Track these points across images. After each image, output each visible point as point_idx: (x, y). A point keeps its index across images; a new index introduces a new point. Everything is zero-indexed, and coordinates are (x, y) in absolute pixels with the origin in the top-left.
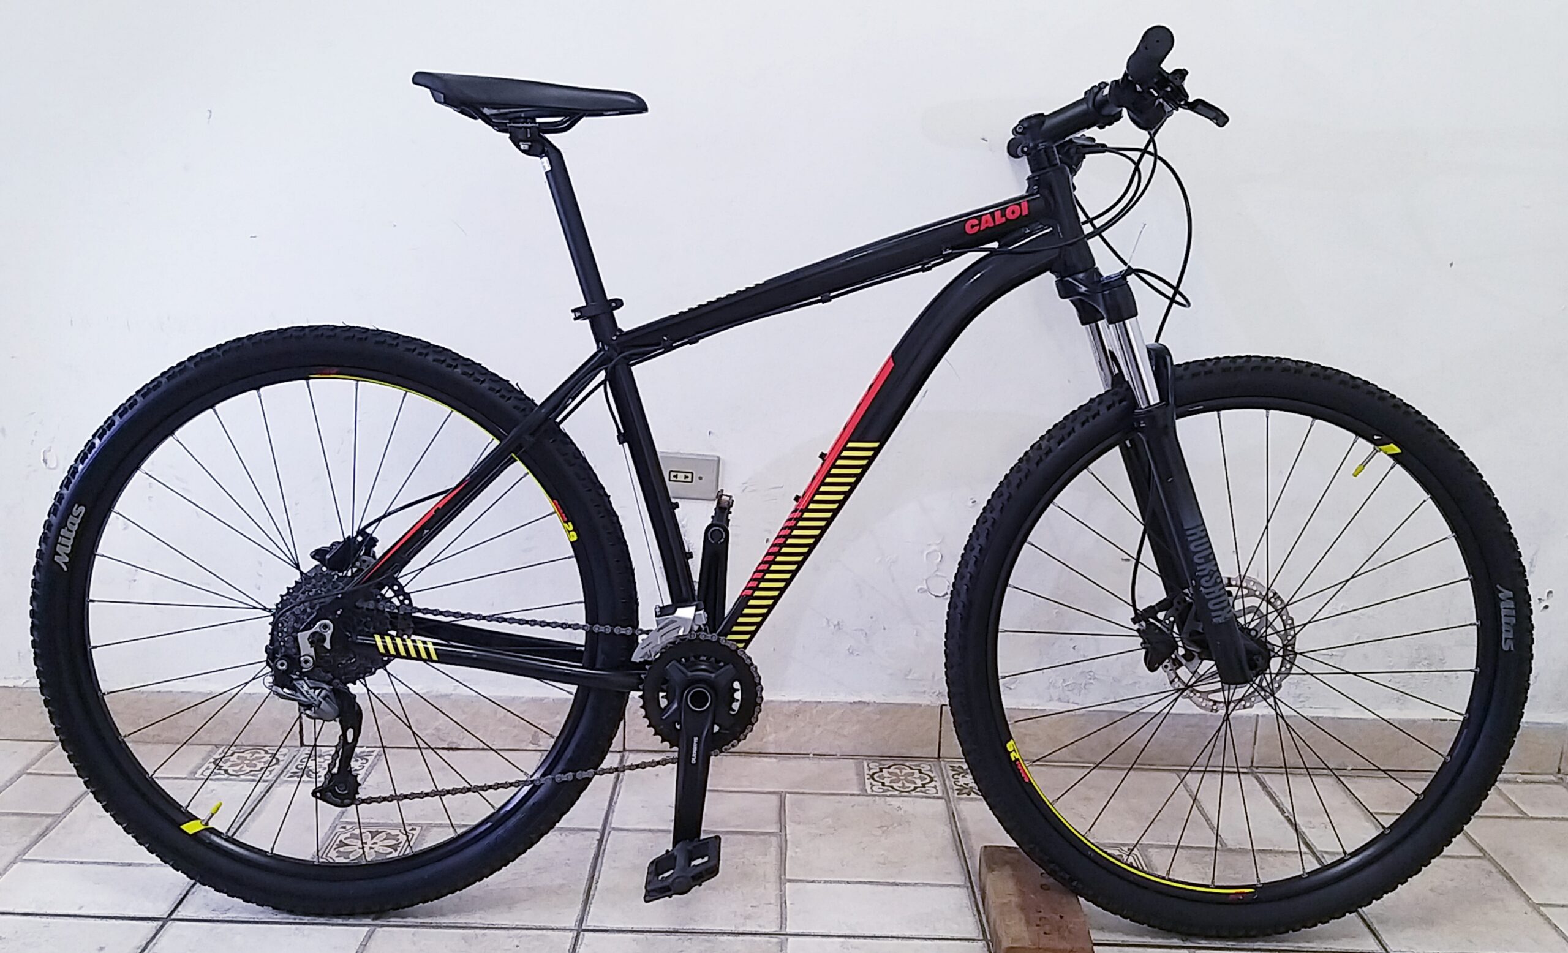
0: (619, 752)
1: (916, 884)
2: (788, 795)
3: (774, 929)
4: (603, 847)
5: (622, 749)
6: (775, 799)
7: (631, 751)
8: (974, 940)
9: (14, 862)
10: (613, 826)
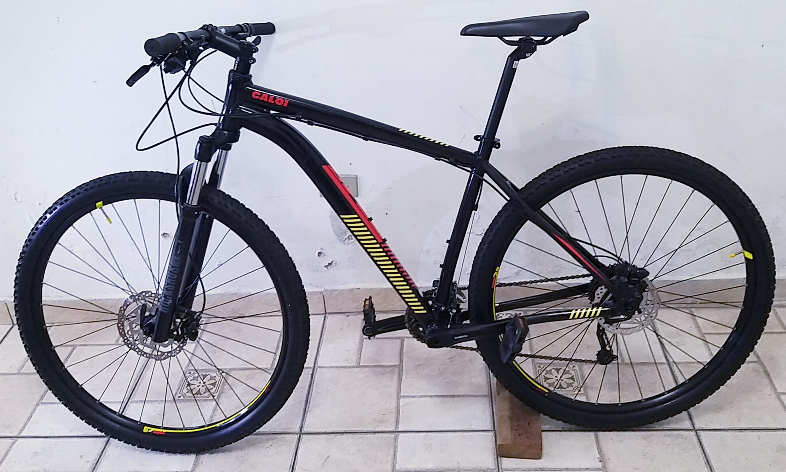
0: (323, 314)
1: (464, 395)
2: (405, 339)
3: (392, 429)
4: (313, 380)
5: (324, 313)
6: (398, 342)
7: (329, 313)
8: (489, 431)
9: (38, 405)
10: (319, 365)
